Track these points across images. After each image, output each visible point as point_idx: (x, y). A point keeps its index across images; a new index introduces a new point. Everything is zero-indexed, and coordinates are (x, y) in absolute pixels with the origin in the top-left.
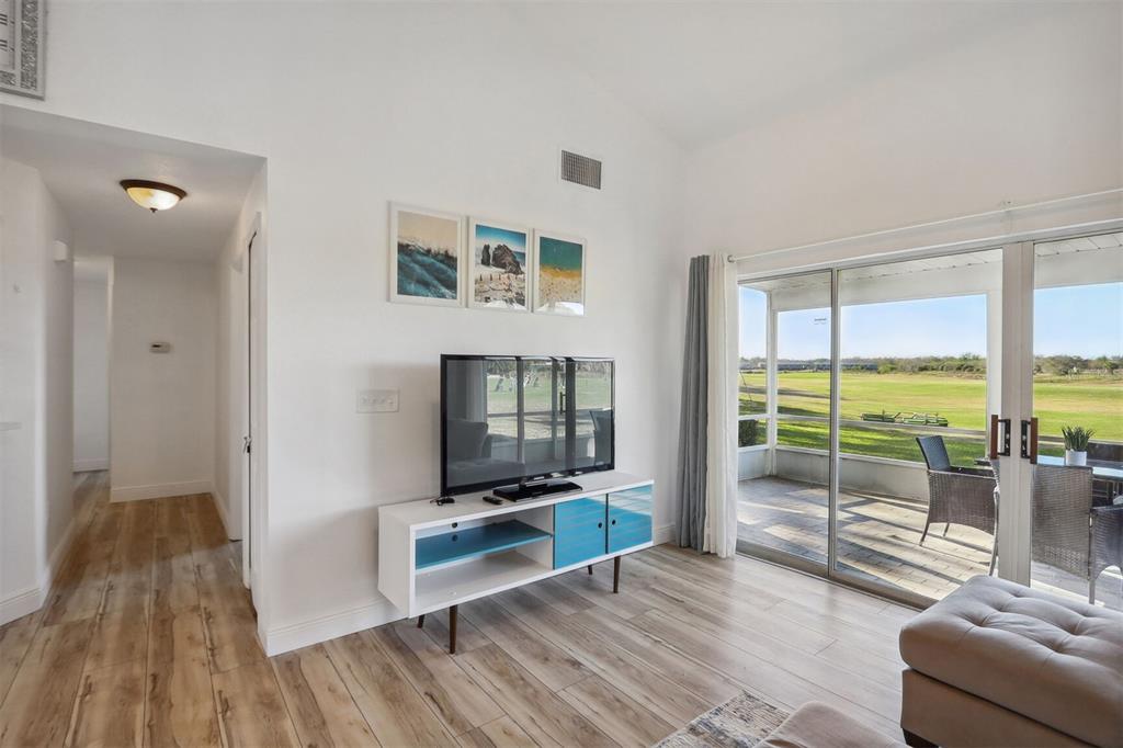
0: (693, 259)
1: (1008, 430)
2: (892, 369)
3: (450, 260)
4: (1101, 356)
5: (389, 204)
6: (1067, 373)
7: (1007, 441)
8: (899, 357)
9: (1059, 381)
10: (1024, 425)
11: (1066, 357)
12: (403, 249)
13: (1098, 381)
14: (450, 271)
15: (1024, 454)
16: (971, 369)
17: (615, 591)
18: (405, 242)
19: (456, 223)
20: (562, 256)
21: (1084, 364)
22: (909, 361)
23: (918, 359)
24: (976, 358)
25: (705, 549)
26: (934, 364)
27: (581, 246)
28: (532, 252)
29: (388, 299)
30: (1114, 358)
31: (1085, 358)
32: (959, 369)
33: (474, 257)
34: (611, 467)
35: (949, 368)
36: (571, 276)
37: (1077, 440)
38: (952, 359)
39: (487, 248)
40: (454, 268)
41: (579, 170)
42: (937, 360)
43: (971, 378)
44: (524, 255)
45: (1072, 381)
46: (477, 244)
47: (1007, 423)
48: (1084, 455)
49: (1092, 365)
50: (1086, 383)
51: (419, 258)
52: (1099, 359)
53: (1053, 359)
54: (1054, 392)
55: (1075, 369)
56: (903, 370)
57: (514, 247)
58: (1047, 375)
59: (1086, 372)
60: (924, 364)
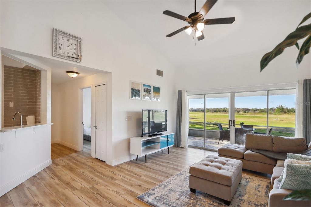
0: (179, 91)
1: (231, 122)
2: (208, 111)
3: (139, 91)
4: (252, 108)
5: (130, 81)
6: (245, 112)
7: (231, 124)
8: (210, 108)
9: (244, 114)
10: (234, 121)
11: (245, 108)
12: (132, 89)
13: (251, 114)
14: (139, 93)
15: (233, 126)
16: (225, 111)
17: (169, 154)
18: (132, 88)
19: (140, 84)
20: (157, 90)
21: (248, 110)
22: (212, 109)
23: (214, 109)
24: (227, 109)
25: (181, 146)
26: (217, 110)
27: (159, 88)
28: (152, 89)
29: (130, 99)
30: (255, 109)
31: (249, 109)
32: (223, 111)
33: (143, 91)
34: (167, 131)
35: (221, 111)
36: (158, 94)
37: (242, 124)
38: (222, 109)
39: (145, 89)
40: (140, 92)
41: (159, 73)
42: (218, 109)
43: (226, 113)
44: (150, 90)
45: (246, 114)
46: (143, 88)
47: (231, 121)
48: (243, 126)
49: (250, 110)
50: (249, 114)
51: (135, 91)
52: (252, 109)
53: (243, 109)
54: (242, 117)
55: (247, 111)
56: (211, 111)
57: (149, 88)
58: (241, 113)
59: (249, 112)
60: (215, 110)
